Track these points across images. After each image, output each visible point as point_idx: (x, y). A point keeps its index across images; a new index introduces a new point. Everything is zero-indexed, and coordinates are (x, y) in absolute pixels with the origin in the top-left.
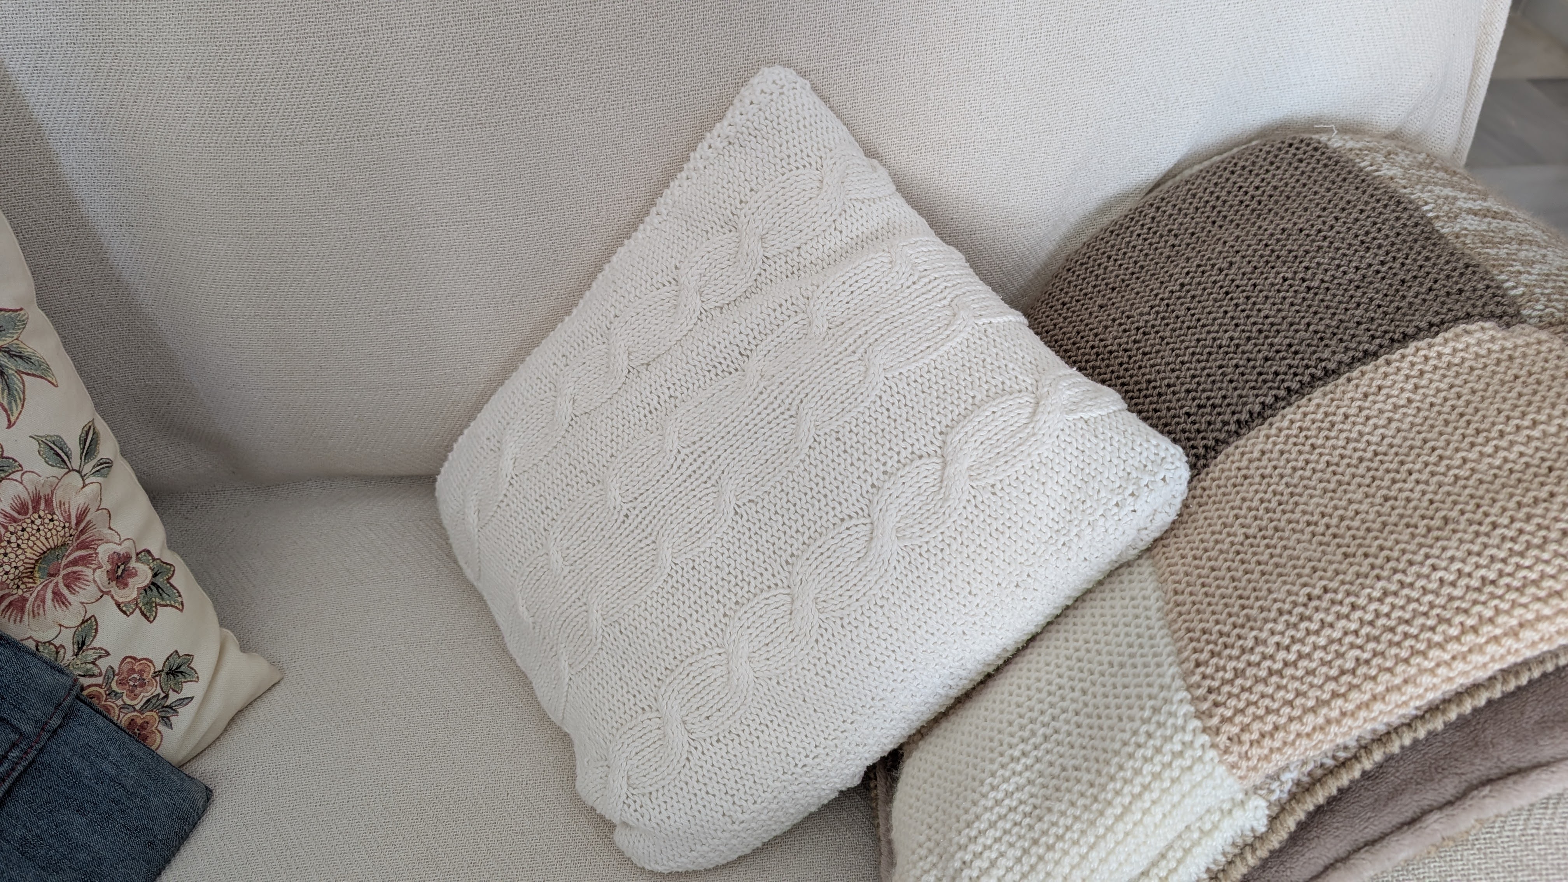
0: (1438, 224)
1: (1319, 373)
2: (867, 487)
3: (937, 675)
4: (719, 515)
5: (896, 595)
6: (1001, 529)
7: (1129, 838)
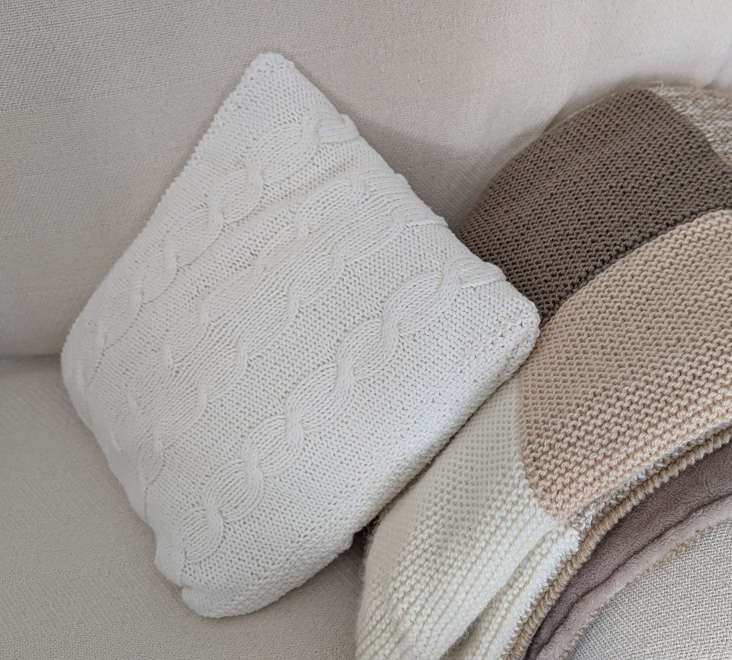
0: (714, 146)
1: (622, 249)
2: (334, 341)
3: (389, 467)
4: (237, 368)
5: (356, 414)
6: (420, 363)
7: (490, 562)
